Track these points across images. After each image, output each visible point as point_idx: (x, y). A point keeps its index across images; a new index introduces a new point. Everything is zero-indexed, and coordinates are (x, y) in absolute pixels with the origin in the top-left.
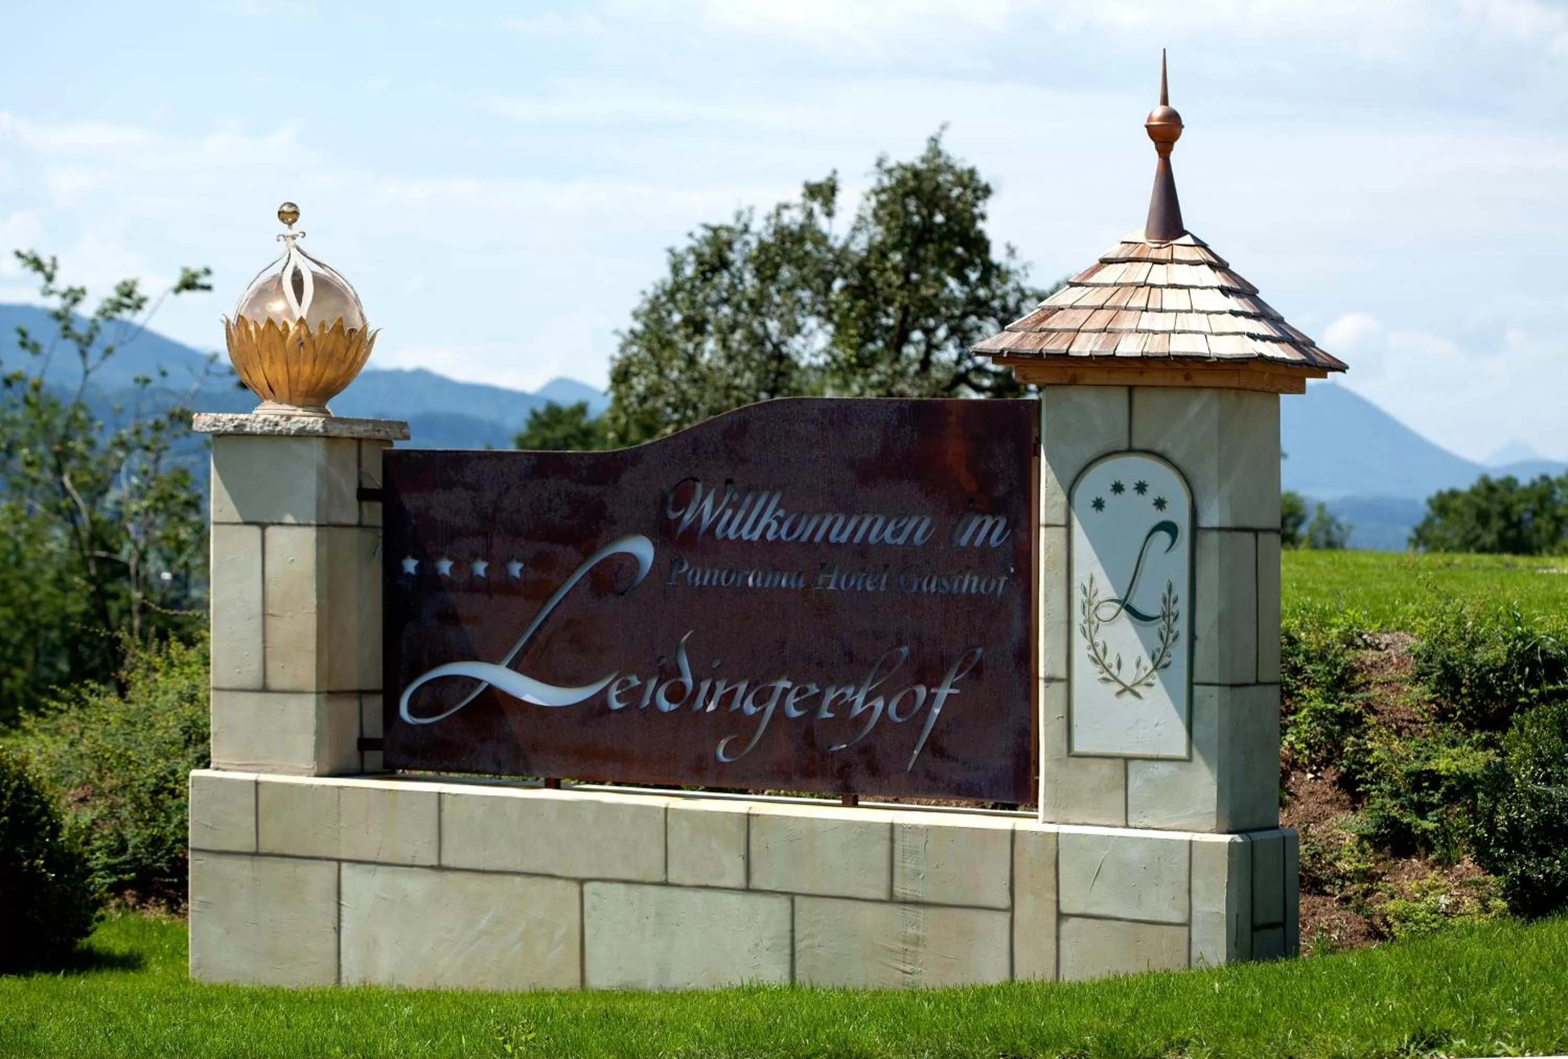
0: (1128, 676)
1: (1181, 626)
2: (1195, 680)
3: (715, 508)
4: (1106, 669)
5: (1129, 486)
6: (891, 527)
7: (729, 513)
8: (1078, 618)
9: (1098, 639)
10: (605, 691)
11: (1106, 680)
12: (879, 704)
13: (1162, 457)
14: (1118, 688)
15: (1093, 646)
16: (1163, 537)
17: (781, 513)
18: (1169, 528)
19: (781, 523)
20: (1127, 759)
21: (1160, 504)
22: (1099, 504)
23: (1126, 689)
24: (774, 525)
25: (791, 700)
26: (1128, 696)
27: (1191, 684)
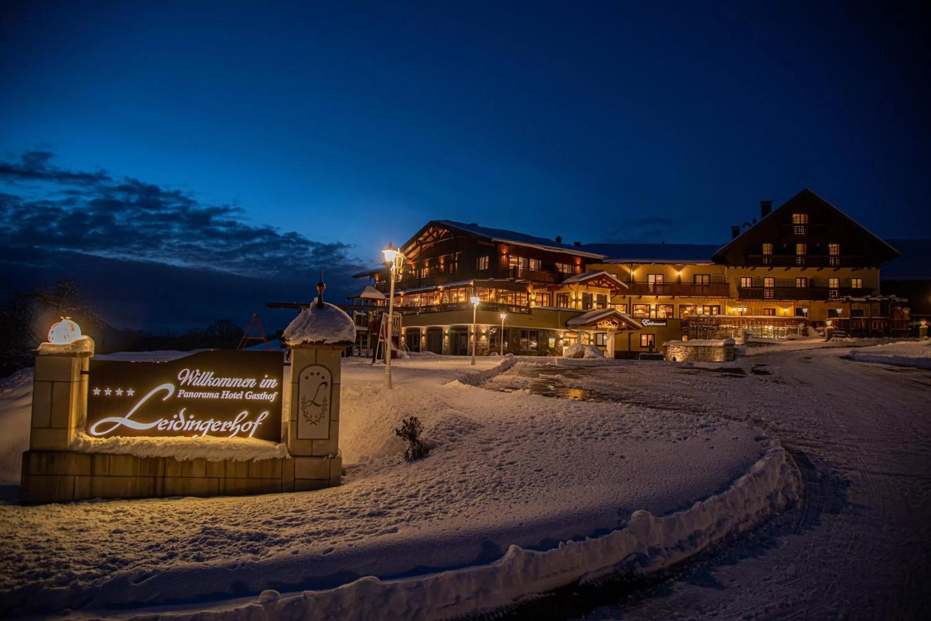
0: (314, 419)
1: (328, 407)
2: (332, 419)
3: (193, 376)
4: (308, 418)
5: (315, 373)
6: (244, 382)
7: (197, 378)
8: (300, 405)
9: (305, 411)
10: (157, 425)
11: (307, 421)
12: (239, 426)
13: (324, 366)
14: (310, 422)
15: (304, 412)
16: (324, 386)
17: (213, 379)
18: (326, 384)
19: (212, 381)
20: (312, 440)
21: (323, 378)
22: (307, 378)
23: (313, 423)
24: (210, 382)
25: (213, 426)
26: (313, 424)
27: (330, 421)
